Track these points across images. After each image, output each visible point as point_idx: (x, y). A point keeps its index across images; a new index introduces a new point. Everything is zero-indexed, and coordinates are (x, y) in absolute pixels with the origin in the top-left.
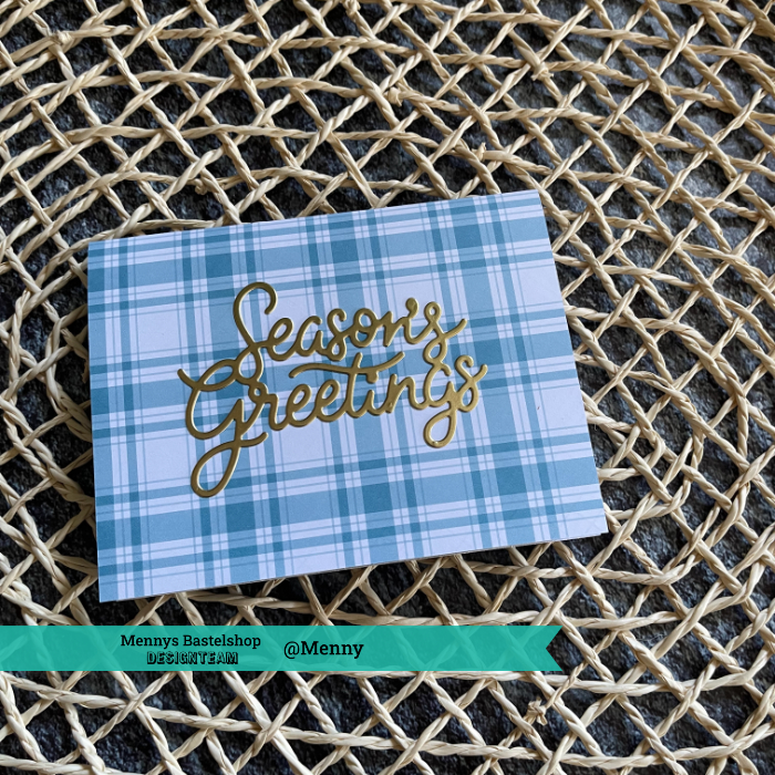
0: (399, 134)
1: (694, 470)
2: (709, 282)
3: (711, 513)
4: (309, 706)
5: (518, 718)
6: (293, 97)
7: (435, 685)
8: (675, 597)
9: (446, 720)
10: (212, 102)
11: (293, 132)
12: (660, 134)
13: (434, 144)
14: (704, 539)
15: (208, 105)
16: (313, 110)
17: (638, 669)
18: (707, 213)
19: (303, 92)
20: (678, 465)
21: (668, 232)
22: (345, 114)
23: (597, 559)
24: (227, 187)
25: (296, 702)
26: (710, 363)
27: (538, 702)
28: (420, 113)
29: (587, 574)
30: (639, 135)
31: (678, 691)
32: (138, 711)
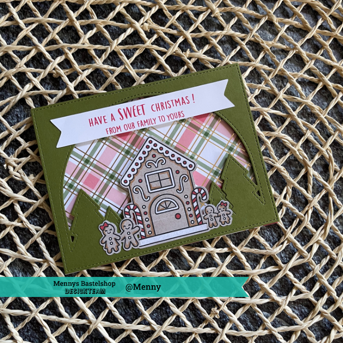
0: (148, 46)
1: (287, 202)
2: (295, 114)
3: (295, 221)
4: (113, 312)
5: (207, 315)
6: (98, 29)
7: (169, 302)
8: (278, 260)
9: (175, 317)
10: (59, 32)
11: (98, 47)
12: (273, 42)
13: (165, 50)
14: (292, 233)
15: (57, 34)
16: (107, 35)
17: (261, 292)
18: (294, 80)
19: (102, 26)
20: (280, 200)
21: (276, 90)
22: (122, 37)
23: (242, 243)
24: (68, 74)
25: (107, 311)
26: (295, 152)
27: (216, 308)
28: (158, 35)
29: (238, 250)
30: (263, 43)
31: (278, 302)
32: (36, 317)
